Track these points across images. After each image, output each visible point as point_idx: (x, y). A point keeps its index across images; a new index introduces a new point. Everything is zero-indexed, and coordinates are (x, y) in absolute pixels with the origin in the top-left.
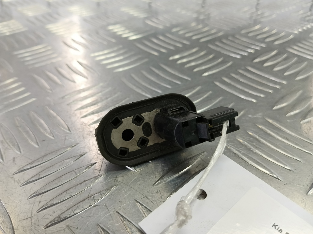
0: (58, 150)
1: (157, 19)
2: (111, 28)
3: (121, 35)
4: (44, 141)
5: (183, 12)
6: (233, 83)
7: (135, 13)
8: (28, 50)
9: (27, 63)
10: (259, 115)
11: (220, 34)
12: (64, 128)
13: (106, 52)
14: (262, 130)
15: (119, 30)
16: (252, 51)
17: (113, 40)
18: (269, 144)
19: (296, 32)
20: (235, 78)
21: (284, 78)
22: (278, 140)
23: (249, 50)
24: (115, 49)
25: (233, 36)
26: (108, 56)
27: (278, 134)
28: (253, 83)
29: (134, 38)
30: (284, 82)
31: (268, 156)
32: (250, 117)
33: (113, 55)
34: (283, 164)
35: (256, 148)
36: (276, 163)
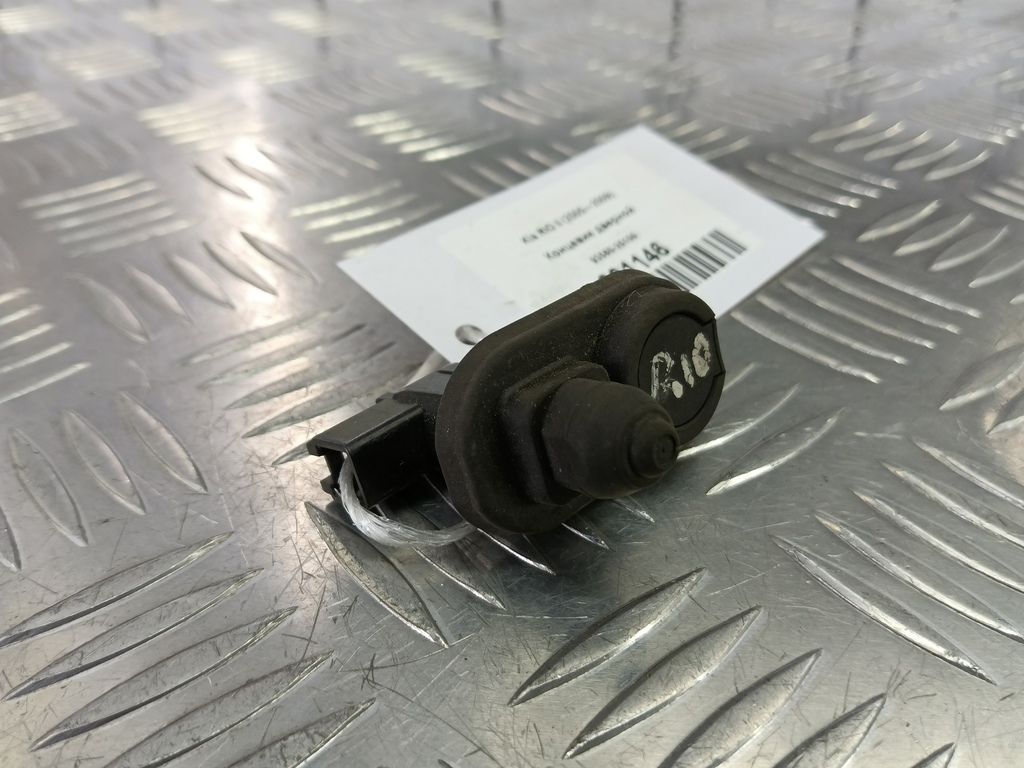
0: (156, 559)
1: (520, 93)
2: (362, 121)
3: (397, 145)
4: (106, 521)
5: (610, 72)
6: (790, 315)
7: (444, 73)
8: (74, 193)
9: (65, 240)
10: (893, 433)
11: (739, 145)
12: (184, 473)
13: (344, 202)
14: (908, 486)
15: (392, 128)
16: (853, 204)
17: (371, 164)
19: (998, 140)
20: (799, 298)
21: (972, 298)
22: (969, 524)
23: (842, 201)
24: (377, 192)
25: (784, 152)
26: (351, 216)
27: (965, 503)
28: (864, 315)
29: (442, 155)
30: (973, 313)
32: (860, 438)
33: (368, 212)
34: (995, 617)
35: (892, 554)
36: (970, 612)
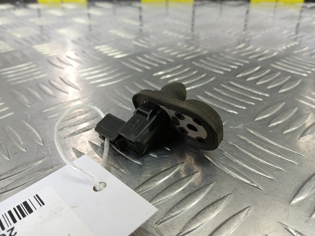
0: (29, 163)
1: (144, 40)
2: (97, 47)
3: (107, 54)
4: (16, 153)
5: (170, 34)
6: (215, 97)
7: (122, 34)
8: (12, 68)
10: (240, 126)
11: (205, 52)
12: (39, 141)
13: (90, 69)
14: (243, 140)
15: (106, 49)
16: (236, 67)
17: (99, 59)
18: (250, 154)
19: (280, 50)
20: (218, 92)
21: (267, 91)
22: (260, 150)
23: (233, 67)
24: (100, 66)
25: (217, 54)
26: (92, 73)
27: (259, 144)
28: (235, 96)
29: (120, 56)
30: (267, 95)
31: (248, 166)
32: (231, 128)
33: (97, 72)
34: (265, 173)
35: (237, 158)
36: (258, 172)
